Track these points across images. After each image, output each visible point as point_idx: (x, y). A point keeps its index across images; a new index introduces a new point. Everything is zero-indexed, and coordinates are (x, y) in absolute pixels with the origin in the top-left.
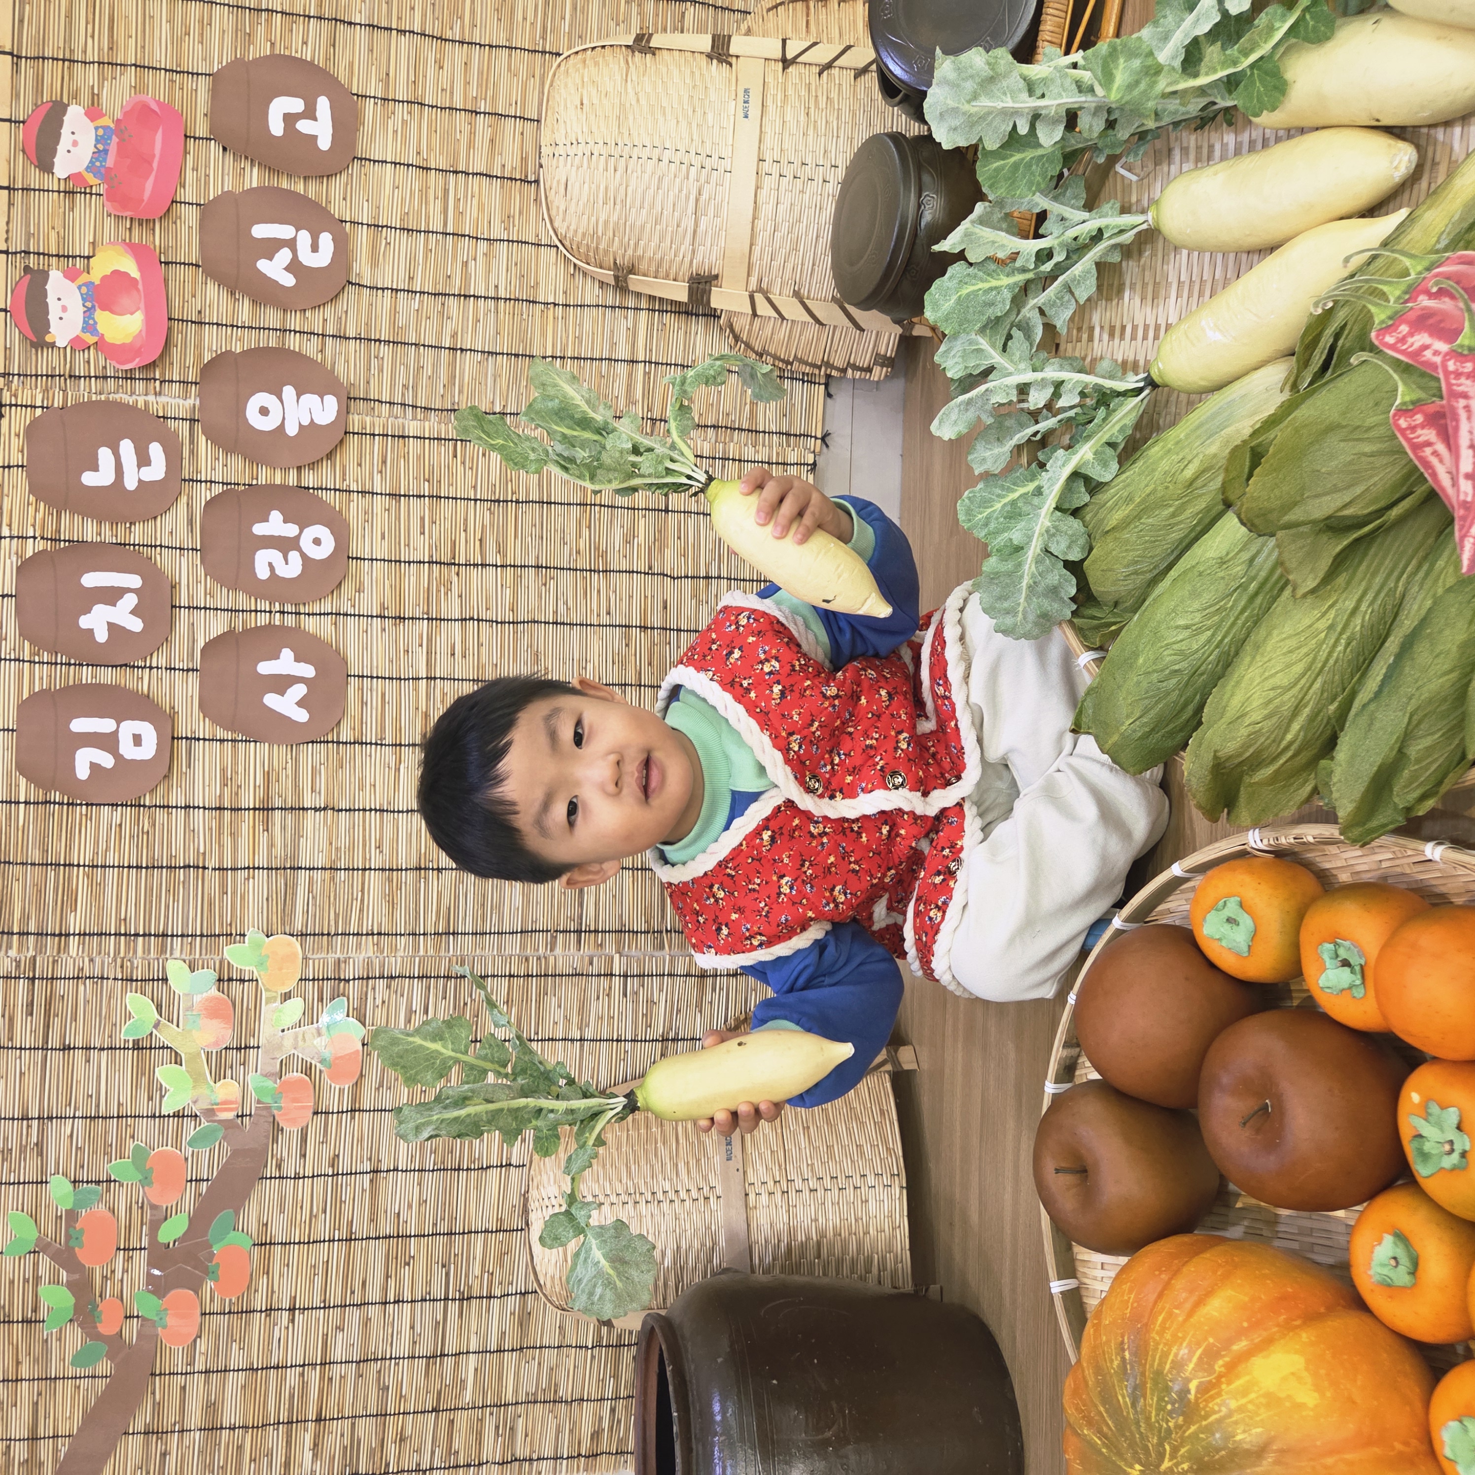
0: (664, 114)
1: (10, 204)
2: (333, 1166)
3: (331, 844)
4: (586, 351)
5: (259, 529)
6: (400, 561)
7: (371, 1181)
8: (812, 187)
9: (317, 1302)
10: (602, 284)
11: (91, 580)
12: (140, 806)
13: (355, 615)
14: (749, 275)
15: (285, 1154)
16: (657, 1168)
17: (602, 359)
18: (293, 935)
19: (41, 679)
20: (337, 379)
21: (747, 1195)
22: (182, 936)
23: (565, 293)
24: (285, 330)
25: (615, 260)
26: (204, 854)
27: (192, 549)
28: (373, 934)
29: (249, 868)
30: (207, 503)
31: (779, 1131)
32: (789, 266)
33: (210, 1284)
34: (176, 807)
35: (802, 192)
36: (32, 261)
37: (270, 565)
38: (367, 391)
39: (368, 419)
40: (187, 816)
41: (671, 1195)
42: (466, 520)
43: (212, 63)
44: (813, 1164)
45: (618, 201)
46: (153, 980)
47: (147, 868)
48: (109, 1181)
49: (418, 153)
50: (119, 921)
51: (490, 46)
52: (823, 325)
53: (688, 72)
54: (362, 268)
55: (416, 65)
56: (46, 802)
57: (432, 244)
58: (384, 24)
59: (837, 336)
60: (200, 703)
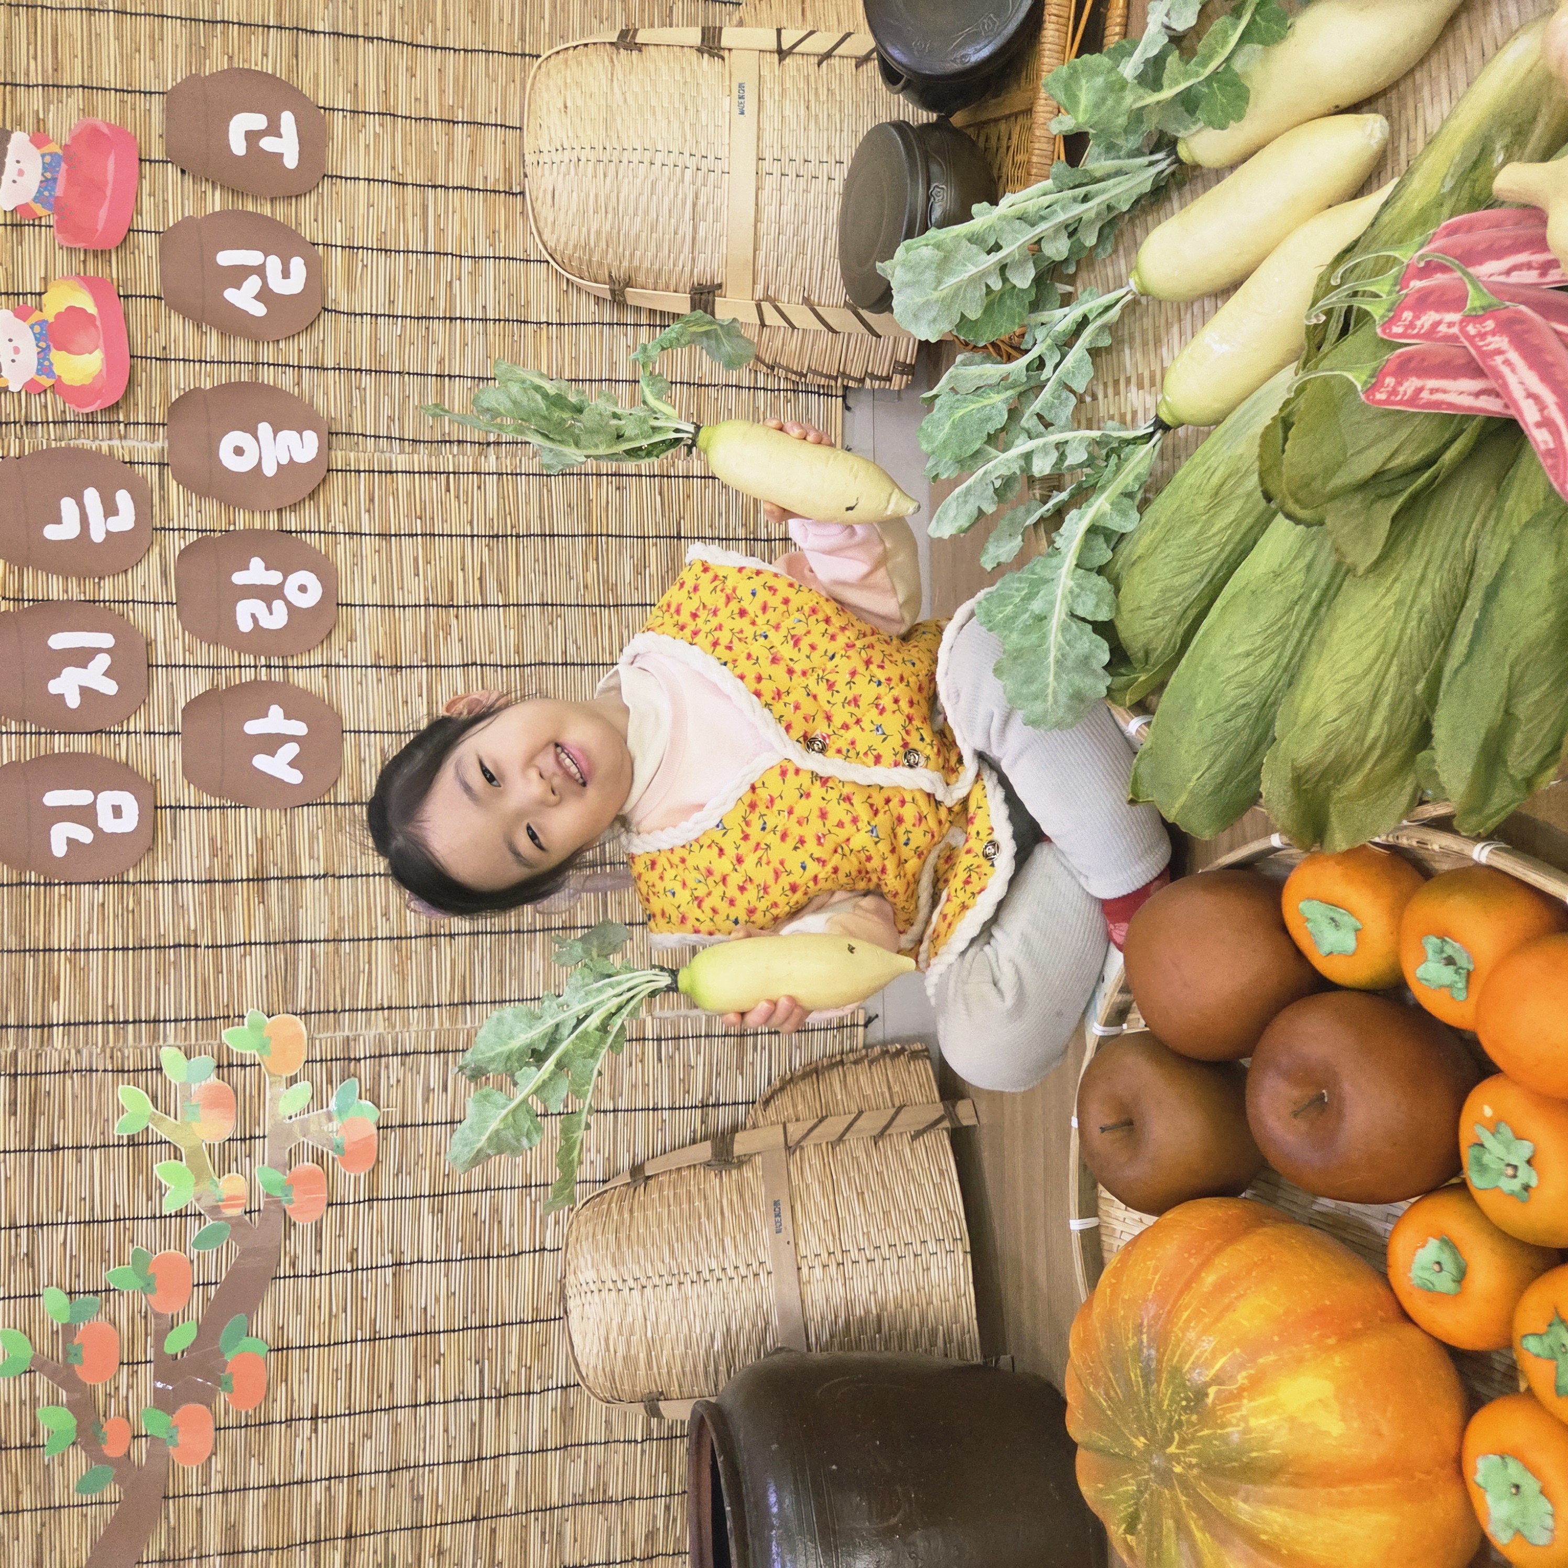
0: (654, 113)
2: (352, 1261)
3: (333, 913)
4: (584, 372)
5: (239, 578)
6: (394, 606)
7: (394, 1275)
8: (816, 186)
9: (341, 1409)
10: (598, 299)
11: (59, 641)
12: (123, 883)
13: (347, 666)
14: (754, 283)
15: (299, 1251)
16: (702, 1245)
17: (601, 380)
18: (296, 1014)
19: (10, 750)
20: (316, 413)
21: (799, 1269)
22: (176, 1021)
23: (558, 310)
24: (258, 364)
25: (610, 273)
26: (195, 931)
27: (168, 603)
28: (383, 1009)
29: (244, 944)
30: (182, 552)
31: (831, 1198)
32: (797, 271)
33: (222, 1397)
34: (163, 882)
35: (806, 191)
37: (253, 616)
38: (350, 425)
39: (352, 454)
40: (175, 891)
41: (718, 1273)
42: (463, 558)
43: (165, 81)
44: (869, 1233)
45: (610, 210)
46: (146, 1070)
47: (134, 949)
48: (108, 1290)
49: (393, 168)
50: (106, 1008)
51: (466, 51)
52: (836, 332)
53: (678, 68)
54: (338, 294)
55: (386, 73)
56: (21, 884)
57: (412, 264)
58: (349, 31)
59: (852, 344)
60: (184, 768)
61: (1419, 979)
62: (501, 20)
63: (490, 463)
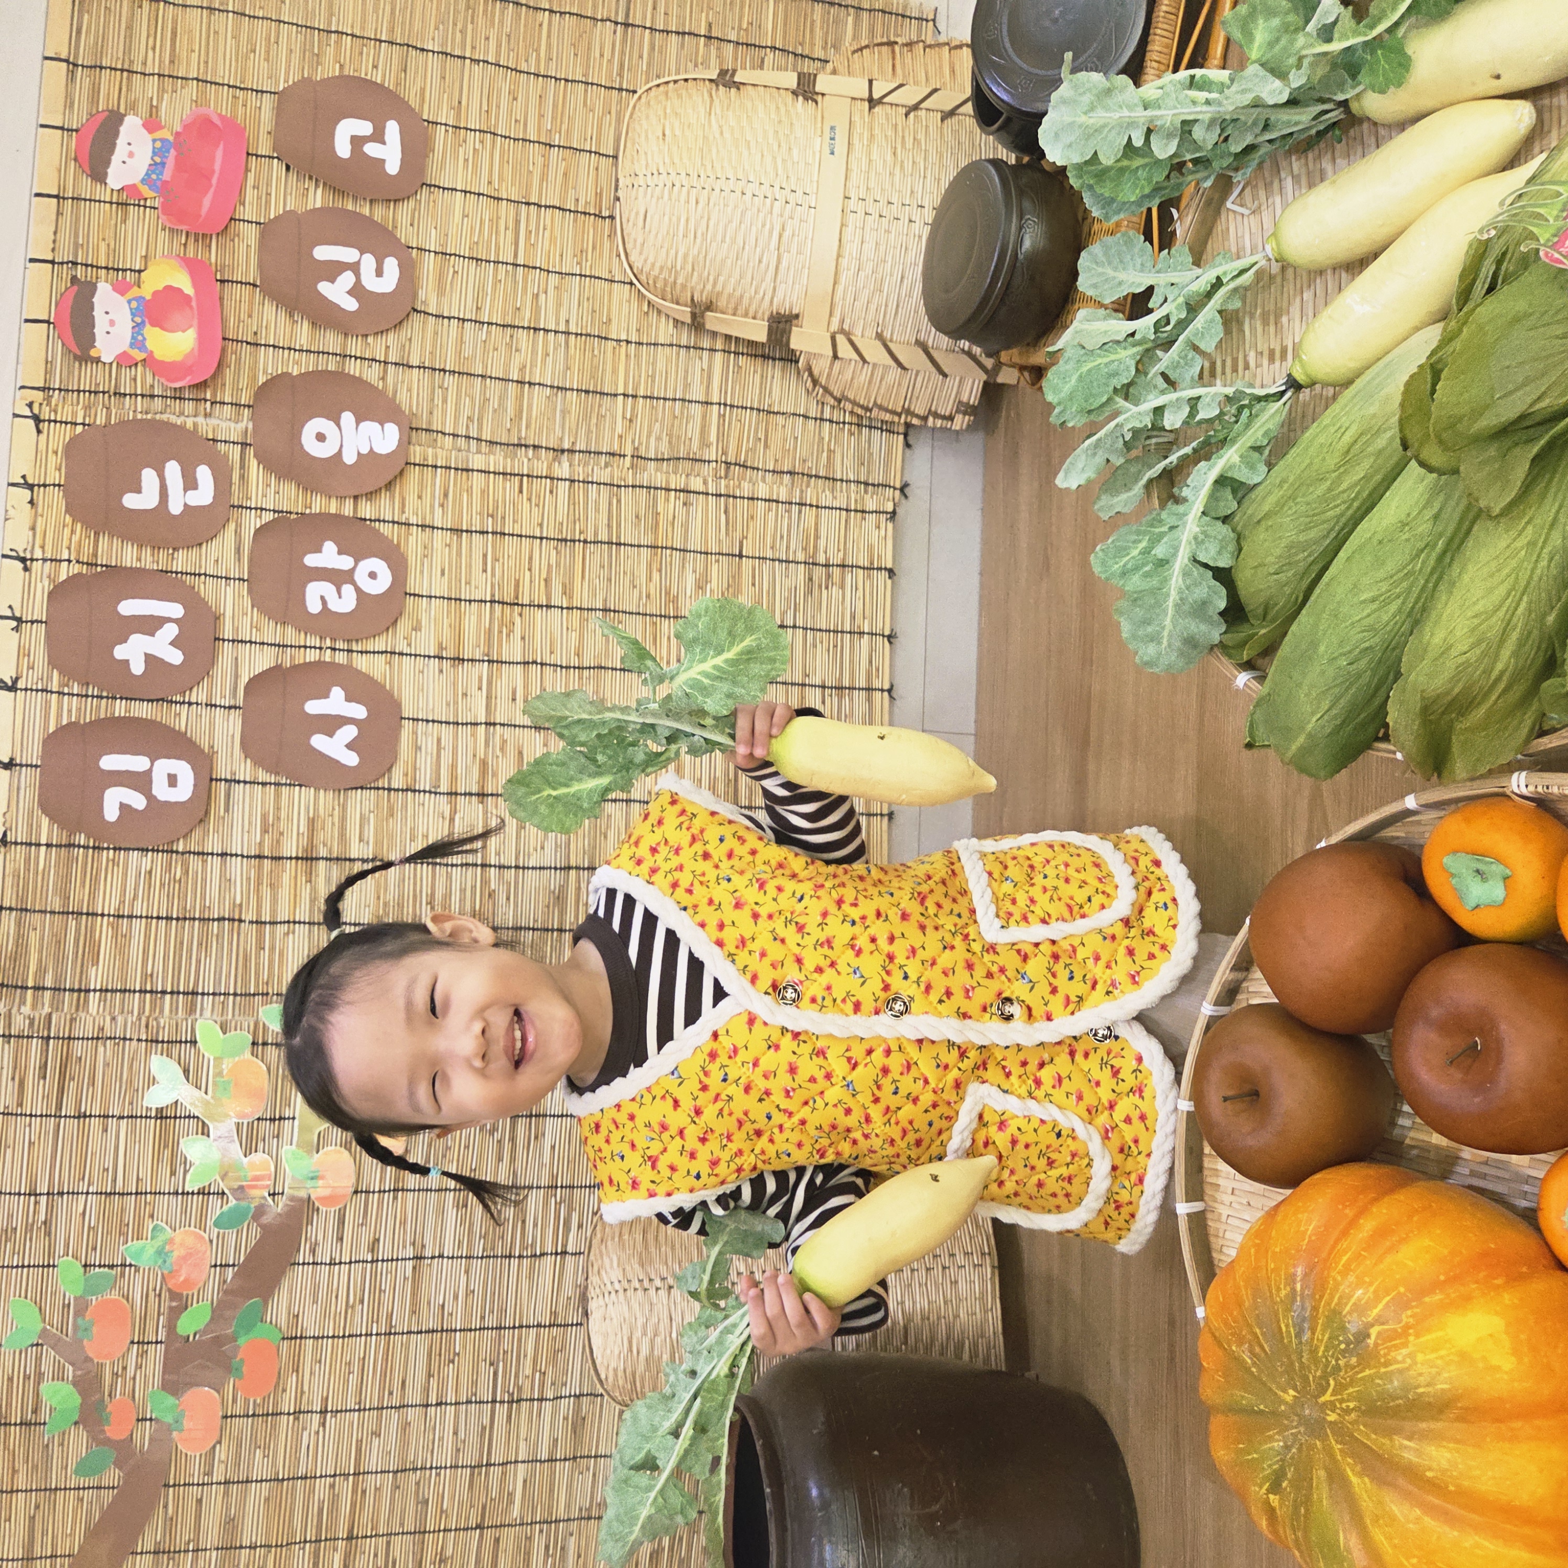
0: (749, 147)
1: (59, 213)
2: (373, 1251)
3: (379, 897)
4: (659, 390)
5: (311, 560)
6: (460, 600)
7: (414, 1268)
8: (896, 226)
9: (351, 1404)
10: (676, 321)
11: (129, 607)
12: (172, 851)
13: (411, 655)
14: (831, 315)
15: (320, 1237)
17: (675, 400)
19: (70, 711)
20: (399, 407)
22: (214, 994)
23: (638, 330)
24: (346, 356)
25: (693, 296)
26: (241, 905)
27: (239, 579)
29: (289, 922)
30: (257, 531)
32: (873, 307)
33: (231, 1383)
34: (212, 854)
35: (888, 231)
37: (322, 598)
38: (429, 422)
39: (430, 450)
40: (224, 864)
42: (531, 558)
43: (277, 83)
45: (699, 235)
46: (181, 1042)
47: (178, 919)
48: (124, 1265)
49: (490, 183)
50: (145, 976)
51: (567, 80)
52: (905, 369)
53: (773, 107)
54: (428, 296)
55: (490, 96)
56: (70, 845)
57: (501, 275)
58: (457, 52)
59: (920, 379)
60: (242, 743)
62: (602, 55)
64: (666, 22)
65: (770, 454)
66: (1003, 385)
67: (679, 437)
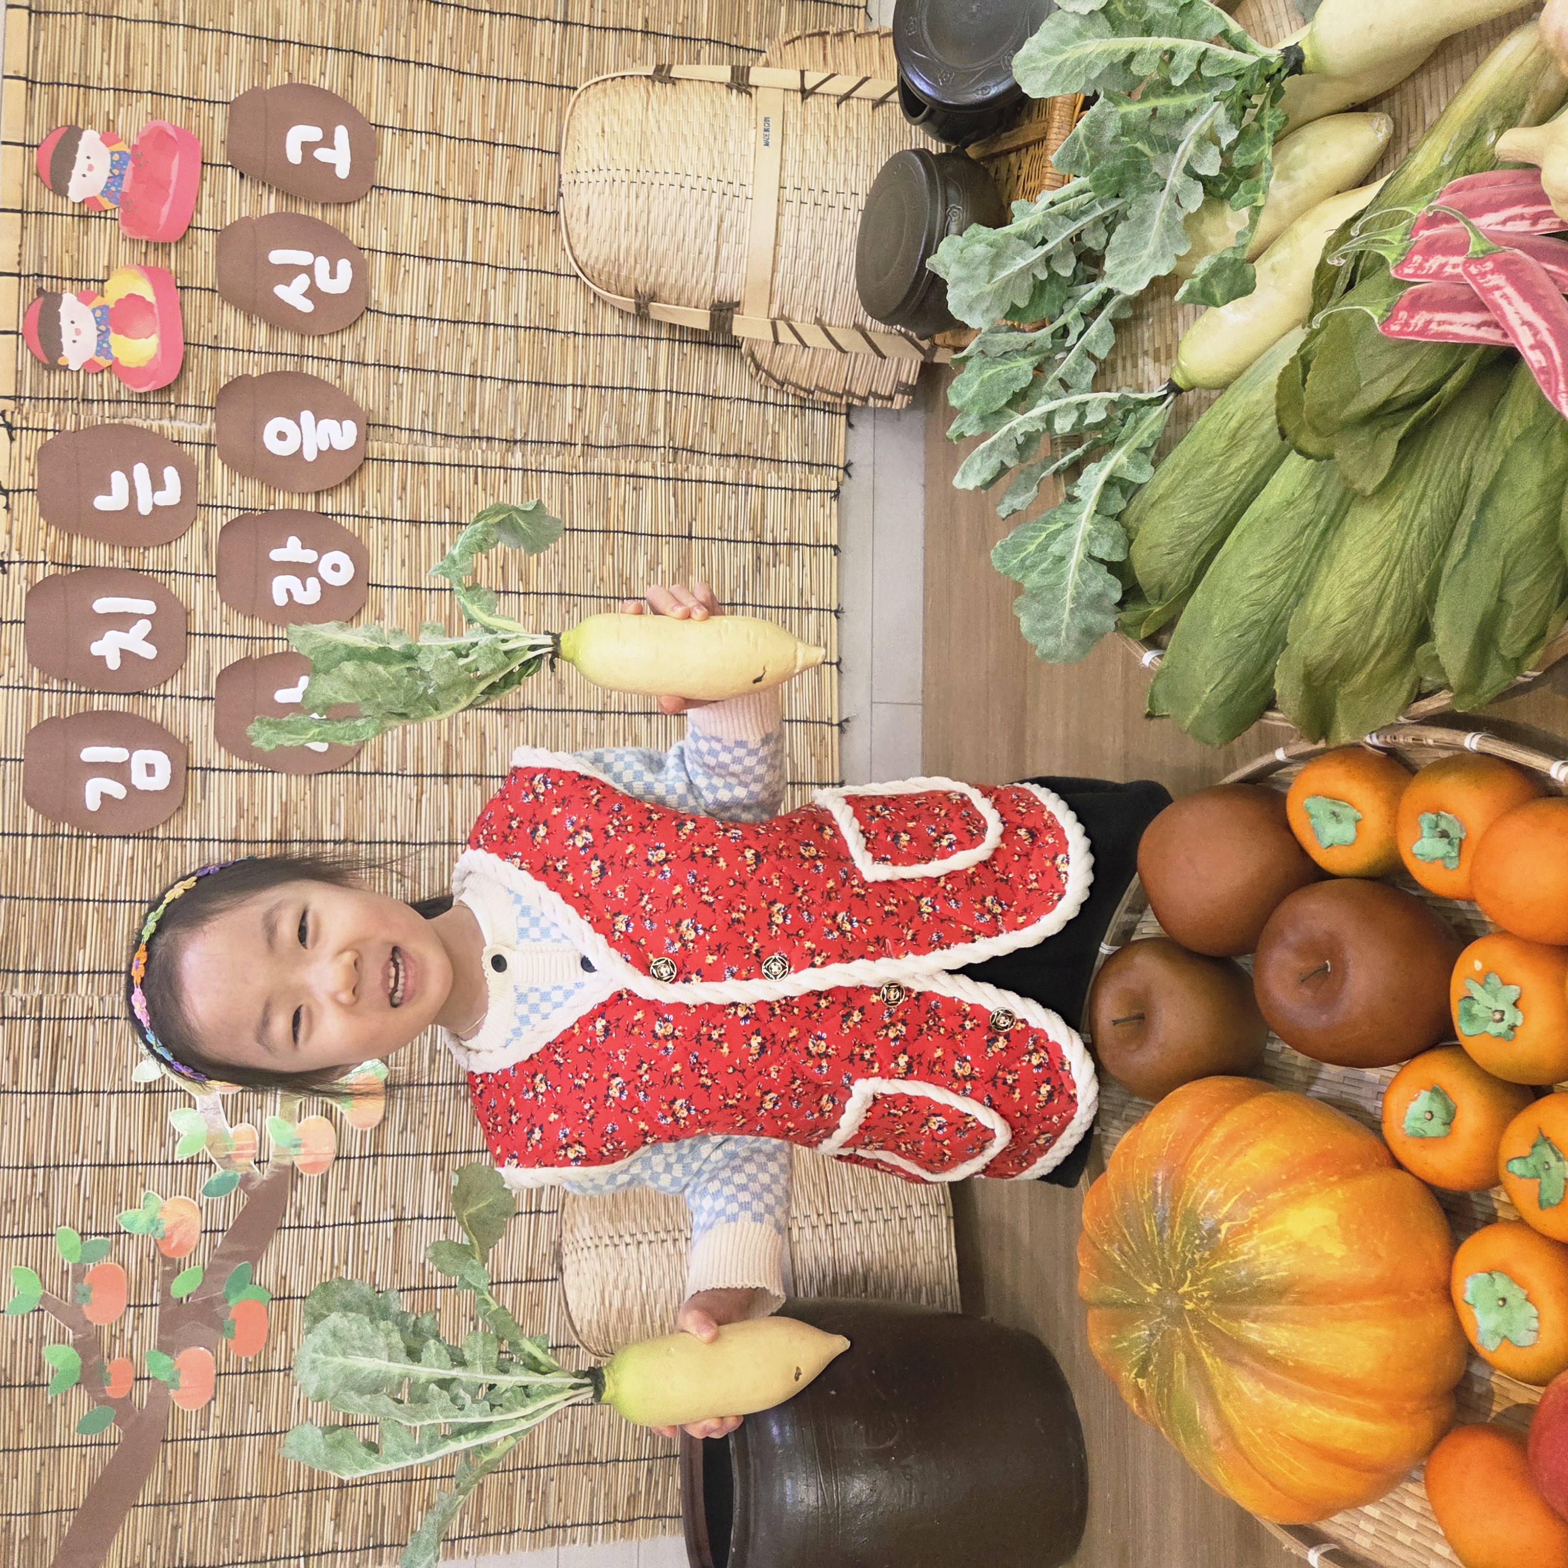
0: (686, 142)
1: (23, 228)
2: (355, 1214)
4: (607, 380)
5: (276, 555)
6: (421, 589)
7: (396, 1229)
8: (833, 214)
10: (621, 312)
11: (103, 605)
12: (152, 838)
14: (770, 302)
15: (304, 1204)
19: (50, 707)
20: (355, 404)
23: (585, 322)
24: (303, 356)
25: (636, 287)
27: (208, 575)
30: (223, 528)
31: (821, 1163)
32: (811, 293)
33: (224, 1343)
34: (191, 840)
35: (823, 219)
36: (45, 284)
37: (288, 591)
38: (386, 418)
39: (387, 445)
40: (202, 849)
43: (228, 93)
44: (856, 1196)
45: (640, 230)
48: (118, 1233)
49: (437, 183)
51: (508, 80)
52: (845, 352)
53: (708, 100)
54: (381, 296)
55: (435, 97)
56: (54, 835)
57: (451, 272)
58: (402, 56)
59: (859, 363)
60: (216, 733)
61: (1414, 855)
62: (542, 54)
63: (516, 460)
64: (604, 19)
65: (717, 438)
66: (940, 366)
67: (628, 425)
